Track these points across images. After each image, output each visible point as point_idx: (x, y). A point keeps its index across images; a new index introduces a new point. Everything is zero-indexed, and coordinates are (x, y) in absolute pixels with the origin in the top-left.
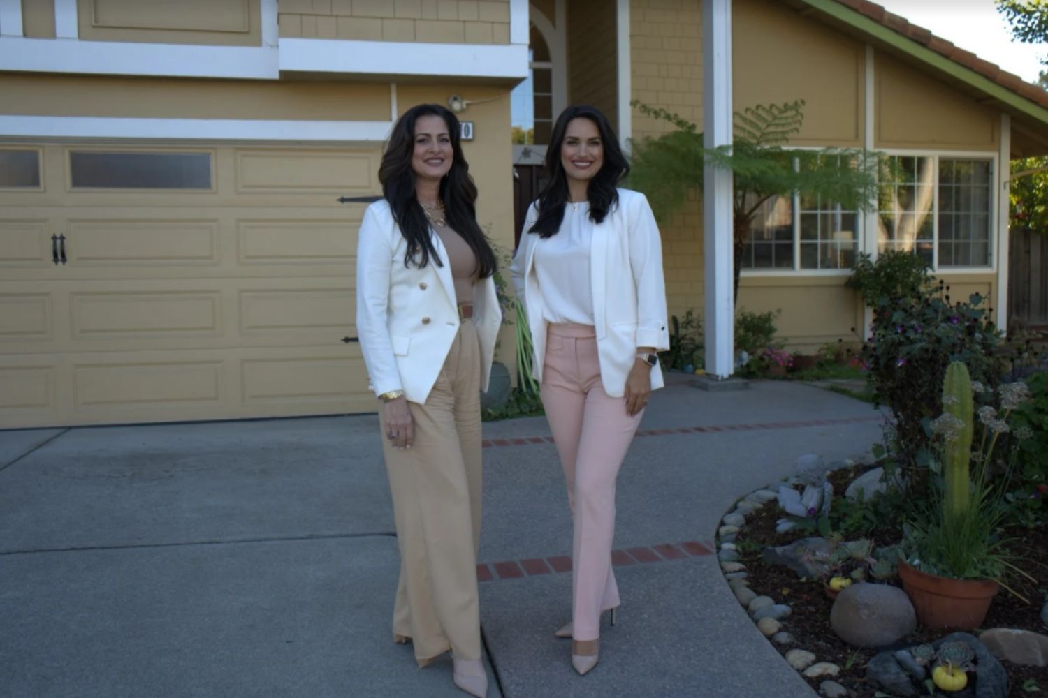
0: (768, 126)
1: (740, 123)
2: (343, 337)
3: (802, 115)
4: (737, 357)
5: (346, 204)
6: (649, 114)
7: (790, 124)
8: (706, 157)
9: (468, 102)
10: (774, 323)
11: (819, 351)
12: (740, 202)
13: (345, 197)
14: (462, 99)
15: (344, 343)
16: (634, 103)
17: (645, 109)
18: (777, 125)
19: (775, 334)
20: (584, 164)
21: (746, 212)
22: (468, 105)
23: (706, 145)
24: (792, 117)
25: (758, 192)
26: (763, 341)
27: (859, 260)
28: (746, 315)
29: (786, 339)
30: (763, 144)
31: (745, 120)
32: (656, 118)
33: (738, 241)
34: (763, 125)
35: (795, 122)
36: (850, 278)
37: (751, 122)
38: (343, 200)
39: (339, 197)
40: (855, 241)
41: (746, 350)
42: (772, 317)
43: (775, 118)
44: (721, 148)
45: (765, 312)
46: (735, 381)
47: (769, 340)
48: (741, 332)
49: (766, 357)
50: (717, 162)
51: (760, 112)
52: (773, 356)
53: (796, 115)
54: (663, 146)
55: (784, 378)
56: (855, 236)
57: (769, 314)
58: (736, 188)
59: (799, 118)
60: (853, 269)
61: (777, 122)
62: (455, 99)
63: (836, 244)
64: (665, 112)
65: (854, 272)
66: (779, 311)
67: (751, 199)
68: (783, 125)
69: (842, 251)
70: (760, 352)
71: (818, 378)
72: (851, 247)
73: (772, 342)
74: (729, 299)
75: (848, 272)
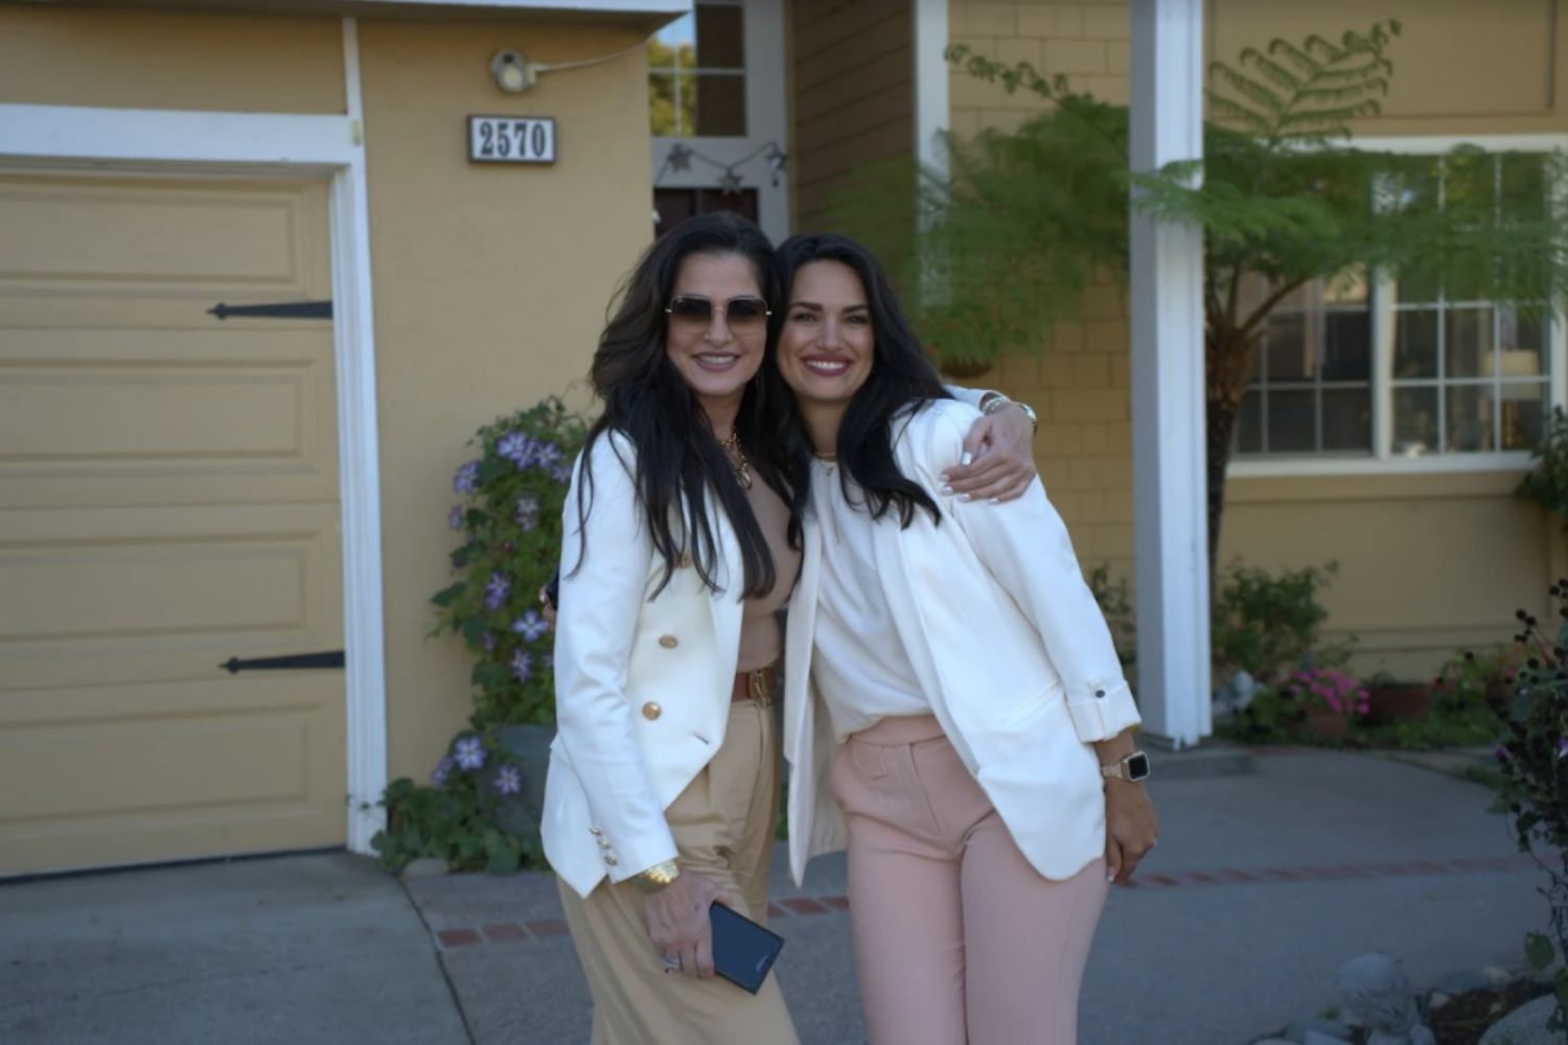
0: (1299, 96)
1: (1227, 91)
2: (225, 659)
3: (1388, 64)
4: (1221, 688)
5: (231, 321)
6: (992, 80)
7: (1356, 89)
8: (1136, 193)
9: (540, 67)
10: (1320, 598)
11: (1445, 669)
12: (1223, 298)
13: (230, 302)
14: (527, 60)
15: (225, 672)
16: (953, 54)
17: (983, 68)
18: (1324, 93)
19: (1324, 625)
20: (832, 366)
21: (1241, 319)
22: (539, 74)
23: (1136, 165)
24: (1364, 71)
25: (1271, 272)
26: (1293, 642)
27: (1553, 430)
28: (1247, 576)
29: (1353, 638)
30: (1286, 142)
31: (1238, 81)
32: (1011, 89)
33: (1219, 394)
34: (1285, 95)
35: (1370, 85)
36: (1528, 477)
37: (1254, 85)
38: (222, 312)
39: (213, 304)
40: (1543, 379)
41: (1251, 670)
42: (1314, 581)
43: (1318, 74)
44: (1173, 168)
45: (1297, 567)
46: (1218, 753)
47: (1308, 640)
48: (1235, 620)
49: (1296, 689)
50: (1162, 206)
51: (1280, 58)
52: (1315, 686)
53: (1374, 66)
54: (1028, 148)
55: (1350, 744)
56: (1543, 365)
57: (1308, 574)
58: (1212, 263)
59: (1382, 72)
60: (1536, 454)
61: (1322, 84)
62: (508, 59)
63: (1490, 387)
64: (1033, 74)
65: (1539, 460)
66: (1333, 567)
67: (1255, 289)
68: (1338, 92)
69: (1505, 405)
70: (1284, 673)
71: (1438, 744)
72: (1532, 395)
73: (1315, 647)
74: (1194, 547)
75: (1521, 461)
